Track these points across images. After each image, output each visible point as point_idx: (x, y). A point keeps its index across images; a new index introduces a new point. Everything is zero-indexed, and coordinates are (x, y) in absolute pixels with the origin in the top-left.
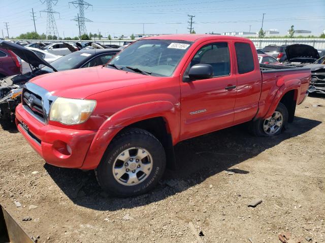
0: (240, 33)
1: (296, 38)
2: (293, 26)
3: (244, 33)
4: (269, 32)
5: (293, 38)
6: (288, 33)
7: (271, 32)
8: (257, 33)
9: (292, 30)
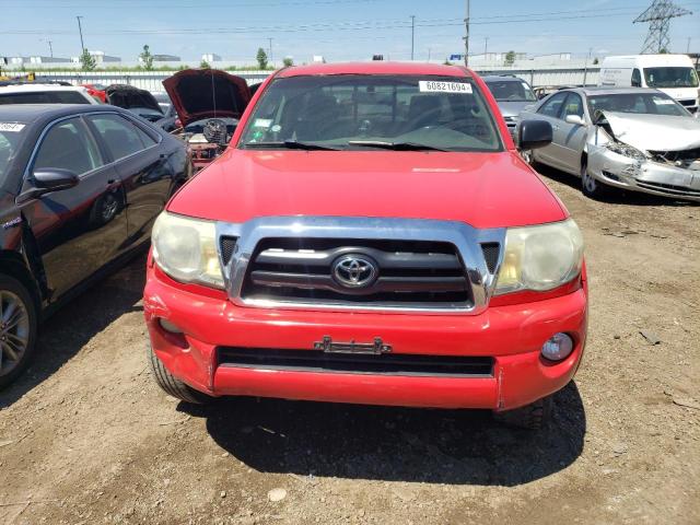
0: (32, 60)
1: (157, 70)
2: (146, 47)
3: (44, 60)
4: (101, 59)
5: (153, 70)
6: (141, 60)
7: (106, 59)
8: (76, 59)
9: (147, 55)
